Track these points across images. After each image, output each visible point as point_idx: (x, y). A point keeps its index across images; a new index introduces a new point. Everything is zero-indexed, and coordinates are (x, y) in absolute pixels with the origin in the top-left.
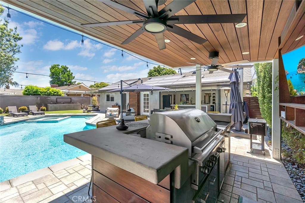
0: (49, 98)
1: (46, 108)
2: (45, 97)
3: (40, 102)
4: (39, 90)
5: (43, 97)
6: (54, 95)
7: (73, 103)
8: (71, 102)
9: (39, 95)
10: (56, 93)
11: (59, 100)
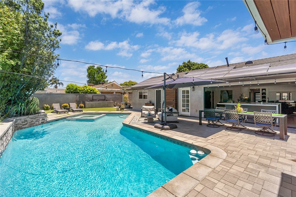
0: (86, 96)
1: (83, 105)
2: (83, 95)
3: (79, 99)
4: (78, 89)
5: (81, 95)
6: (90, 93)
7: (107, 101)
8: (105, 99)
9: (78, 93)
10: (92, 91)
11: (94, 98)
